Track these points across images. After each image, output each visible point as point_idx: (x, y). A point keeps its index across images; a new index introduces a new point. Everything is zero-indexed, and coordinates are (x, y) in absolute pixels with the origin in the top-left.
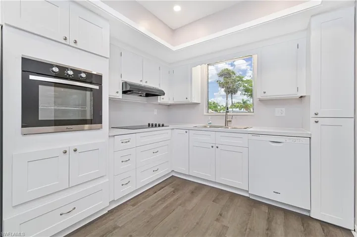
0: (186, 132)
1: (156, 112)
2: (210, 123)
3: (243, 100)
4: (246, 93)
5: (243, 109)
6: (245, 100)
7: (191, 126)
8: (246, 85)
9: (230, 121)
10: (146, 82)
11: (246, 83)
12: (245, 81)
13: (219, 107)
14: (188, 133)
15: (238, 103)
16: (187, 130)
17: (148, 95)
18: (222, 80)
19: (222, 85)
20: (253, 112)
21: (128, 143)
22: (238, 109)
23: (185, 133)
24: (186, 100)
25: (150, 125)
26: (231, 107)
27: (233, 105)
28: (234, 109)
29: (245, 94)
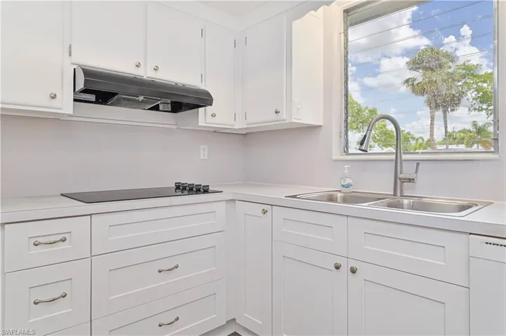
0: (265, 212)
1: (204, 152)
2: (348, 186)
3: (475, 124)
4: (485, 106)
5: (475, 146)
6: (480, 124)
7: (279, 194)
8: (485, 85)
9: (411, 180)
10: (156, 69)
11: (485, 82)
12: (481, 76)
13: (413, 142)
14: (269, 214)
15: (464, 131)
16: (268, 206)
17: (177, 107)
18: (418, 76)
19: (418, 89)
20: (496, 151)
21: (62, 246)
22: (462, 147)
23: (261, 214)
24: (275, 116)
25: (182, 189)
26: (444, 142)
27: (450, 137)
28: (453, 147)
29: (481, 110)
